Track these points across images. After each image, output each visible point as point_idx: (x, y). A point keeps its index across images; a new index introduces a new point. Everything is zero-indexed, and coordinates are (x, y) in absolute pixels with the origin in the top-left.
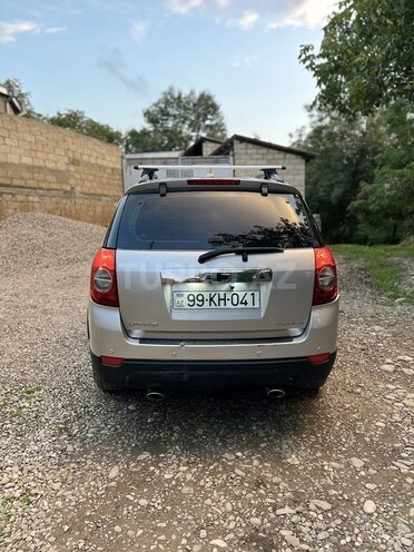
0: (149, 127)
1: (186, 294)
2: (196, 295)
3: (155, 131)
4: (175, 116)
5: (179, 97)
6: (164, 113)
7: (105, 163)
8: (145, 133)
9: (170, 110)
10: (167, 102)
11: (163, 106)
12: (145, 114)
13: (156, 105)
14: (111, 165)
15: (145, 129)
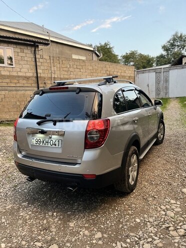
0: (164, 53)
1: (35, 138)
2: (38, 139)
3: (168, 54)
4: (178, 46)
5: (181, 36)
6: (173, 45)
7: (125, 74)
8: (162, 56)
9: (176, 43)
10: (174, 40)
11: (172, 42)
12: (163, 47)
13: (169, 42)
14: (128, 75)
15: (162, 55)
